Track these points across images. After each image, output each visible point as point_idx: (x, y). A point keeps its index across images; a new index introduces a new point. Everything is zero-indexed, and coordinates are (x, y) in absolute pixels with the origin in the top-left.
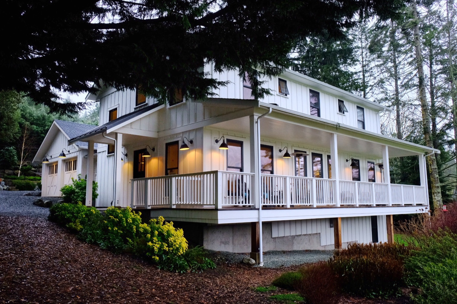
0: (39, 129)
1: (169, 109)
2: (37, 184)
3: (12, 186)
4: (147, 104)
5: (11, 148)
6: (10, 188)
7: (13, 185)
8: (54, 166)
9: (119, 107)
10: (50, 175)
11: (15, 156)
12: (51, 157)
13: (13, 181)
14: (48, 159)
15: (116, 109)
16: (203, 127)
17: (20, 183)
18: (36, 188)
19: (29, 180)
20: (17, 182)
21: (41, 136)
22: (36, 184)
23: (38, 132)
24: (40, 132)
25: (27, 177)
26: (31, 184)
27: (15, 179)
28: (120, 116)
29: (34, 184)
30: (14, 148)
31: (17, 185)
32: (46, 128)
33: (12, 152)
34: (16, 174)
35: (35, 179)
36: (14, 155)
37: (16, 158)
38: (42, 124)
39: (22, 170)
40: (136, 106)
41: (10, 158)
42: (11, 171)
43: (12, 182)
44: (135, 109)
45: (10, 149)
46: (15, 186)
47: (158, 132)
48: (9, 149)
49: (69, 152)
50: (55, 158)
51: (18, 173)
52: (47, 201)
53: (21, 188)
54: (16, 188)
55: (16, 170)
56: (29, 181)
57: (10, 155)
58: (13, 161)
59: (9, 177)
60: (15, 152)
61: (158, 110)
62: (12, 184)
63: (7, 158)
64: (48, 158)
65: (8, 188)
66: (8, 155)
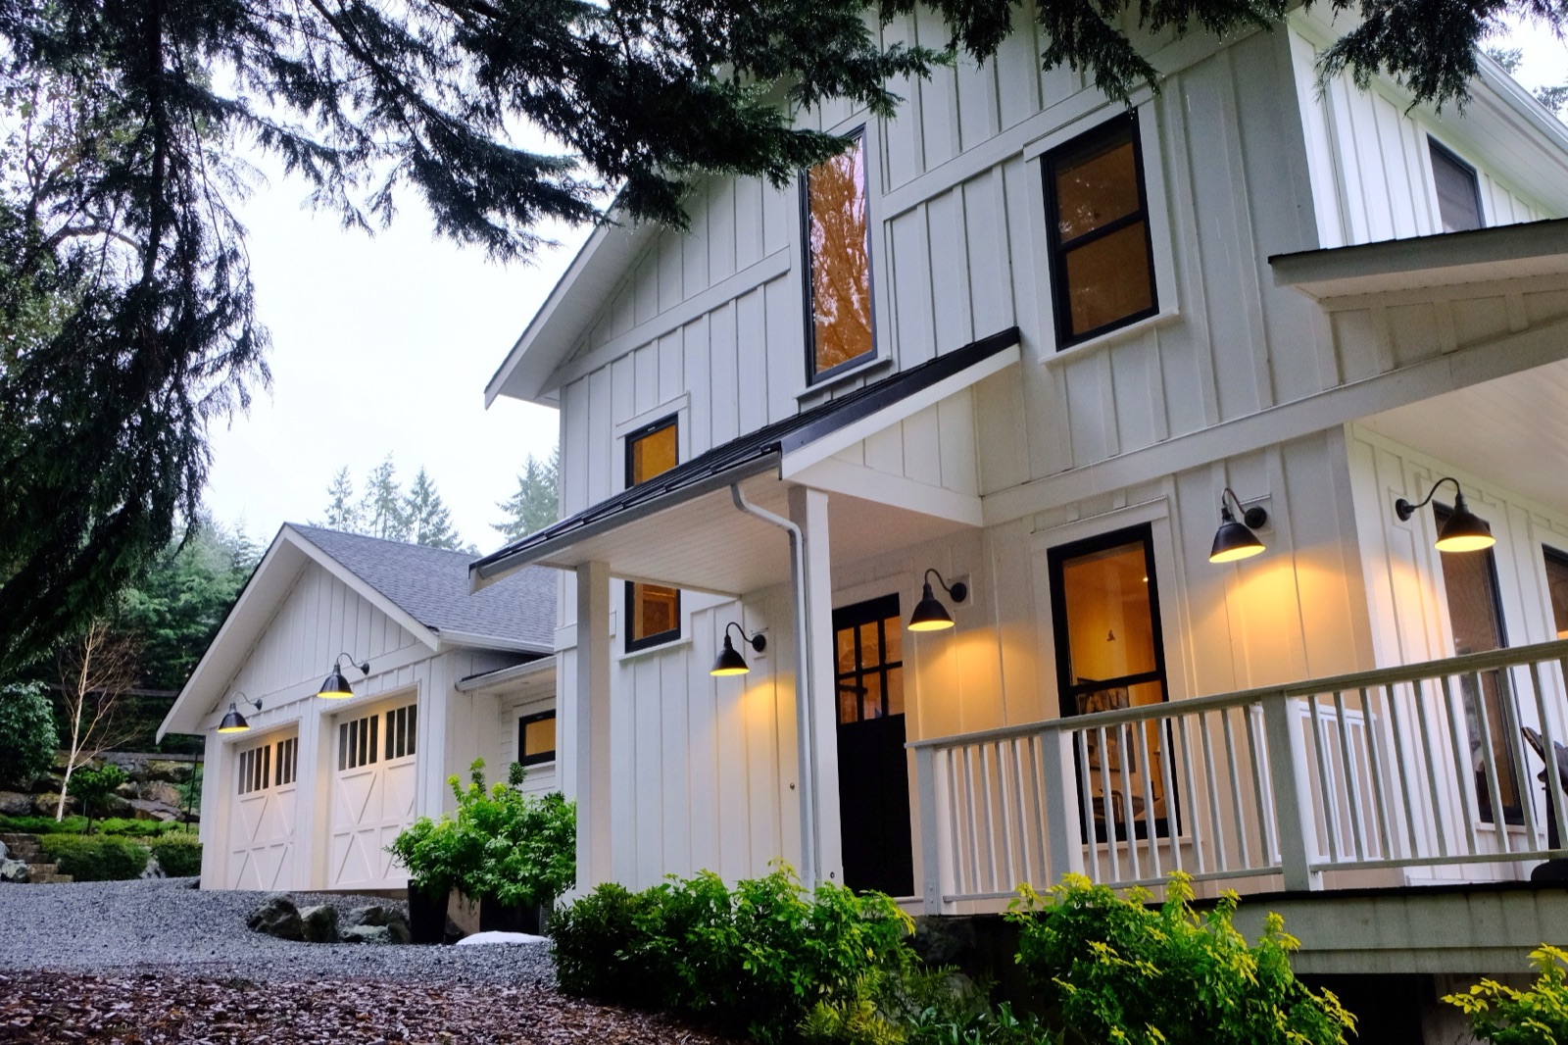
0: (152, 607)
1: (1052, 366)
2: (153, 851)
3: (43, 861)
4: (887, 364)
5: (32, 688)
6: (33, 871)
7: (45, 856)
8: (268, 749)
9: (689, 407)
10: (246, 795)
11: (49, 726)
12: (259, 706)
13: (42, 837)
14: (244, 716)
15: (671, 421)
16: (1341, 426)
17: (78, 849)
18: (149, 869)
19: (109, 833)
20: (64, 843)
21: (158, 635)
22: (149, 848)
23: (147, 617)
24: (155, 618)
25: (95, 823)
26: (126, 848)
27: (45, 830)
28: (699, 451)
29: (141, 853)
30: (42, 690)
31: (65, 857)
32: (181, 603)
33: (32, 707)
34: (44, 808)
35: (132, 829)
36: (42, 720)
37: (50, 733)
38: (160, 585)
39: (78, 788)
40: (809, 383)
41: (23, 734)
42: (18, 799)
43: (40, 843)
44: (802, 400)
45: (24, 692)
46: (51, 861)
47: (982, 497)
48: (19, 694)
49: (366, 669)
50: (281, 707)
51: (57, 804)
52: (314, 909)
53: (82, 869)
54: (62, 871)
55: (45, 791)
56: (116, 838)
57: (26, 720)
58: (39, 745)
59: (13, 821)
60: (45, 708)
61: (971, 386)
62: (40, 851)
63: (10, 732)
64: (246, 710)
65: (23, 870)
66: (17, 721)
